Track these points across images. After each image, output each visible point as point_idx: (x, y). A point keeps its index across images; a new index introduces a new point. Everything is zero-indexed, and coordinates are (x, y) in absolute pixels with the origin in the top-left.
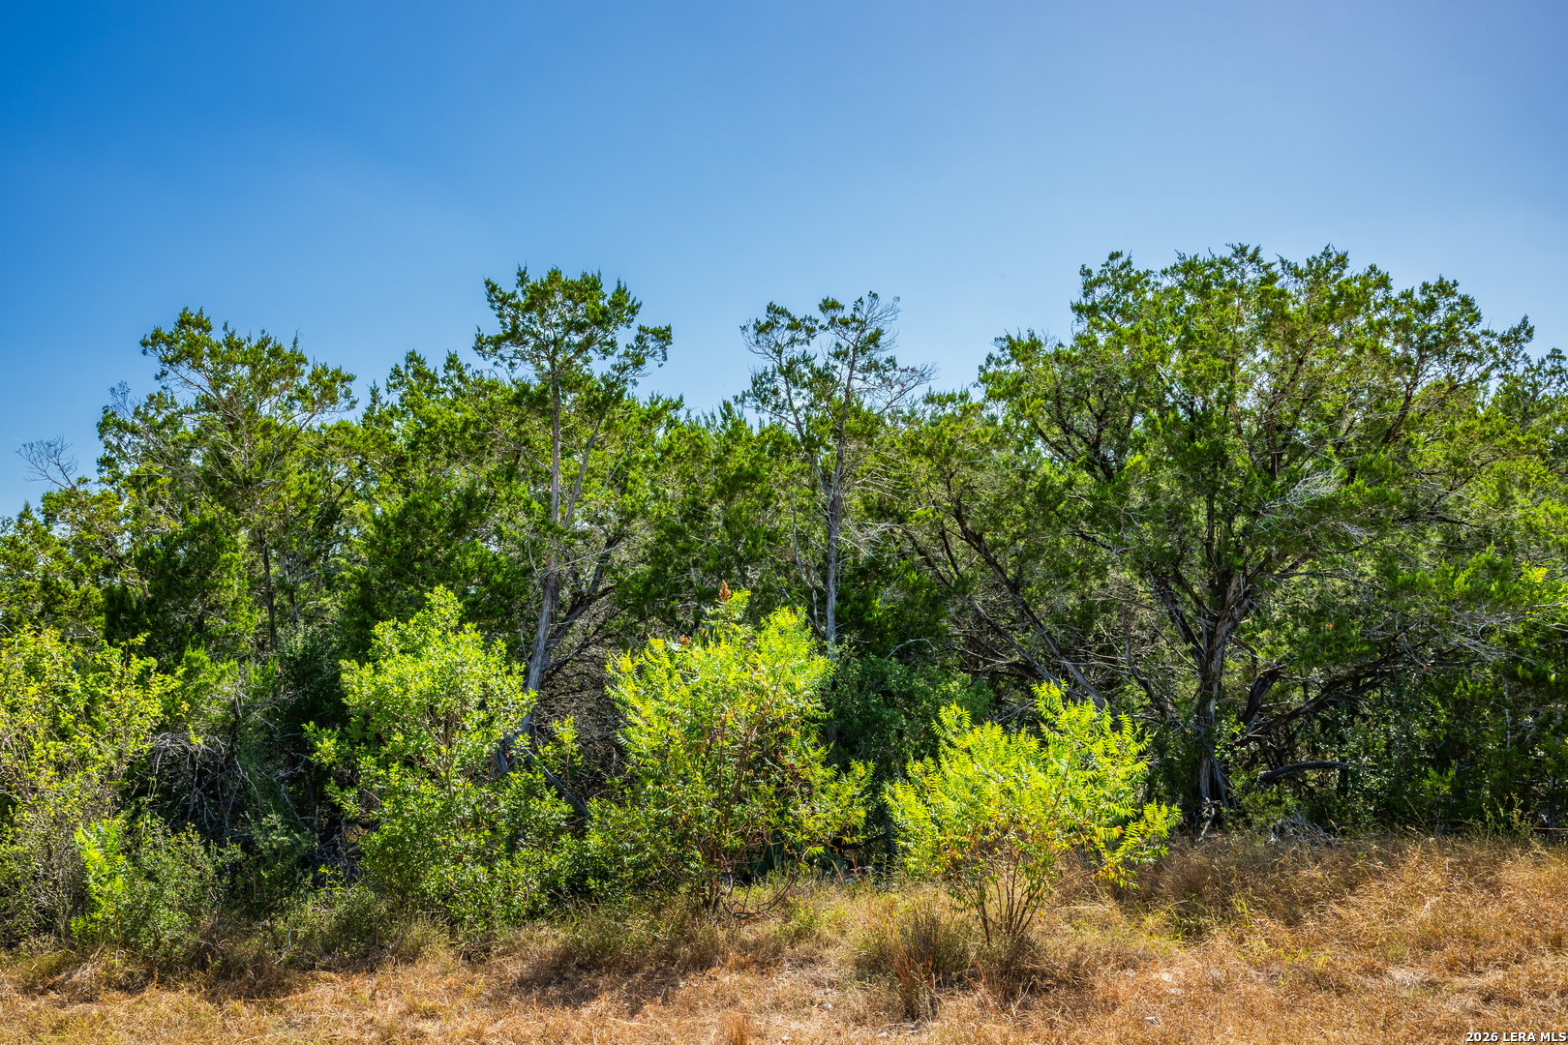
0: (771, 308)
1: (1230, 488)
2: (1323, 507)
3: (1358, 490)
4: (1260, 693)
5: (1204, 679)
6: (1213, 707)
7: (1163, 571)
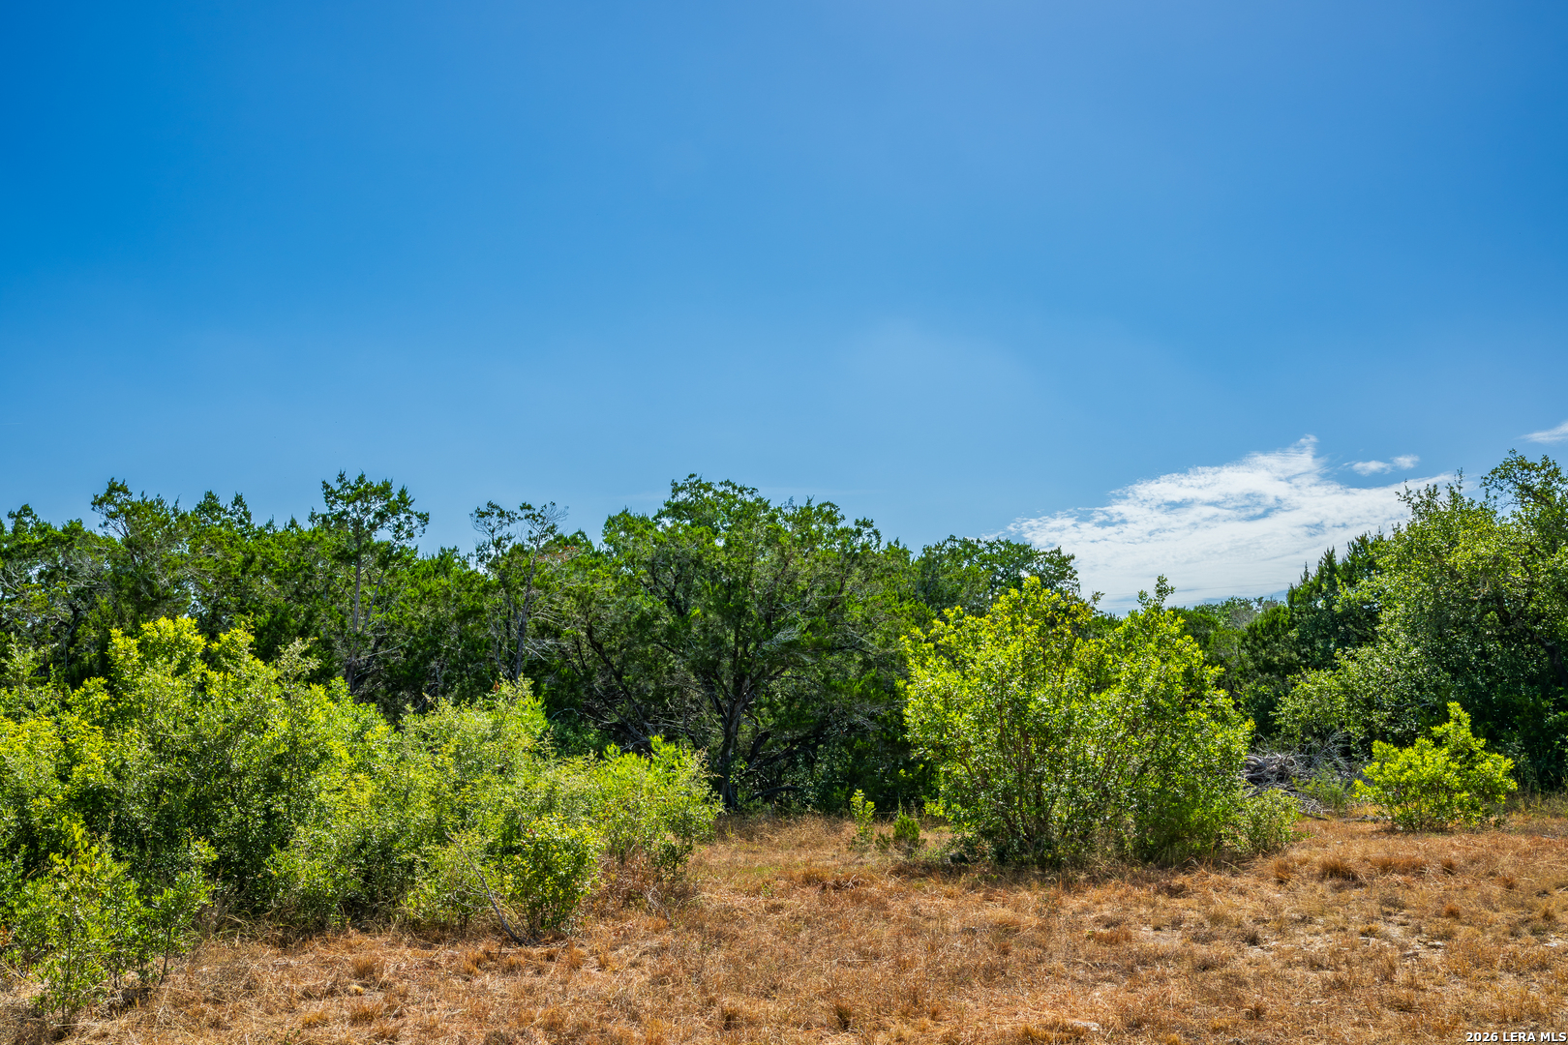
0: (489, 504)
1: (747, 627)
2: (791, 645)
3: (808, 638)
4: (759, 745)
5: (726, 736)
6: (730, 753)
7: (708, 672)
